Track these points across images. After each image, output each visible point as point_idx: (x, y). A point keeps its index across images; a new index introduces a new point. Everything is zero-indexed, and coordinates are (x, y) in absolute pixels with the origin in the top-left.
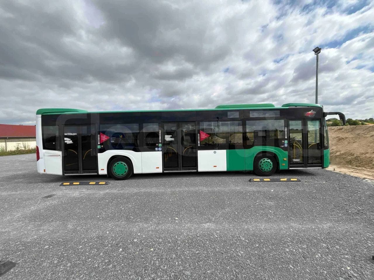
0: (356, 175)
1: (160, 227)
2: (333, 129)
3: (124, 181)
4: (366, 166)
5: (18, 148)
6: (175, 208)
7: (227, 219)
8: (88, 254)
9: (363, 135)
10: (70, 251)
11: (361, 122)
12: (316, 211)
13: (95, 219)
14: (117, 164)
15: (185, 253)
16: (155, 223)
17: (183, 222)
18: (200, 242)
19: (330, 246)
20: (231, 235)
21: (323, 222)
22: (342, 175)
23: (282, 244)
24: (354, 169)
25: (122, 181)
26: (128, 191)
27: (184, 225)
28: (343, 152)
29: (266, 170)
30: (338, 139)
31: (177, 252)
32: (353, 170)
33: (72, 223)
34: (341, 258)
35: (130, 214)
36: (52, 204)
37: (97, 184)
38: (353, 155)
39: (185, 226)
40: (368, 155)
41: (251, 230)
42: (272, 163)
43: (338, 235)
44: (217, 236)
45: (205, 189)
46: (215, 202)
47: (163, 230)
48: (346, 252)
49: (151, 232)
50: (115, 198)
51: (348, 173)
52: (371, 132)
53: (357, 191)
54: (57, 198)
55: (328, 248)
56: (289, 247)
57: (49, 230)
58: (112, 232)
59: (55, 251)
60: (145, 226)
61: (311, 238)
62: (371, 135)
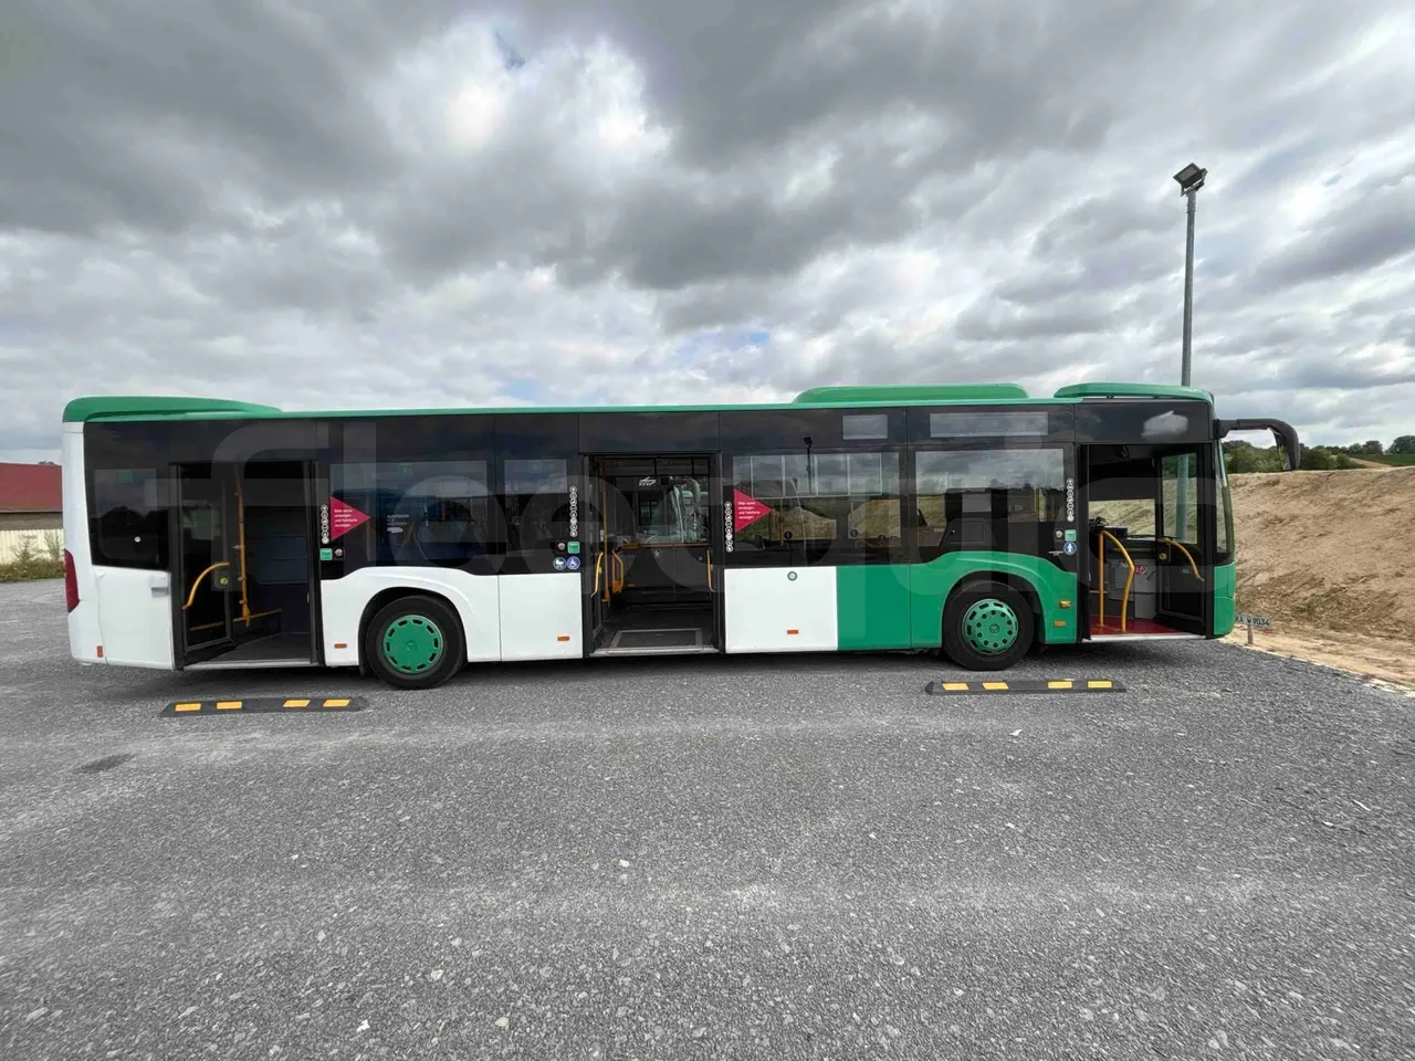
0: (1334, 662)
1: (550, 904)
2: (1243, 482)
3: (426, 692)
4: (1368, 627)
5: (25, 555)
6: (624, 814)
7: (835, 865)
8: (213, 1047)
9: (1355, 505)
10: (135, 1033)
11: (1334, 457)
12: (1196, 824)
13: (278, 870)
14: (401, 624)
15: (647, 1037)
16: (532, 886)
17: (650, 879)
18: (716, 978)
19: (1263, 993)
20: (846, 943)
21: (1227, 875)
22: (1282, 664)
23: (1063, 984)
24: (1323, 636)
25: (420, 693)
26: (436, 738)
27: (651, 897)
28: (1281, 574)
29: (990, 646)
30: (1260, 523)
31: (611, 1035)
32: (1321, 641)
33: (174, 891)
34: (1318, 1052)
35: (432, 846)
36: (108, 799)
37: (316, 705)
38: (1321, 583)
39: (654, 901)
40: (1376, 586)
41: (933, 914)
42: (1014, 619)
43: (1292, 935)
44: (787, 949)
45: (749, 728)
46: (788, 783)
47: (560, 922)
48: (1334, 1021)
49: (508, 931)
50: (378, 771)
51: (1302, 657)
52: (1387, 497)
53: (1345, 730)
54: (137, 770)
55: (1258, 1004)
56: (1094, 999)
57: (66, 924)
58: (339, 933)
59: (69, 1033)
60: (490, 899)
61: (1183, 951)
62: (1389, 507)
